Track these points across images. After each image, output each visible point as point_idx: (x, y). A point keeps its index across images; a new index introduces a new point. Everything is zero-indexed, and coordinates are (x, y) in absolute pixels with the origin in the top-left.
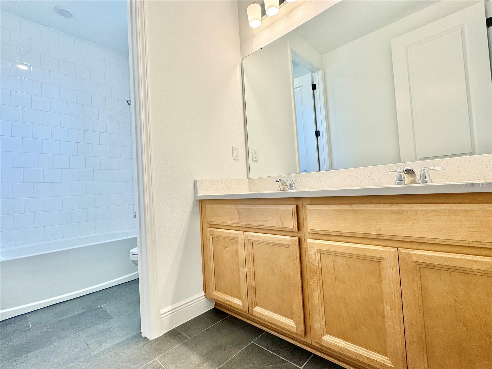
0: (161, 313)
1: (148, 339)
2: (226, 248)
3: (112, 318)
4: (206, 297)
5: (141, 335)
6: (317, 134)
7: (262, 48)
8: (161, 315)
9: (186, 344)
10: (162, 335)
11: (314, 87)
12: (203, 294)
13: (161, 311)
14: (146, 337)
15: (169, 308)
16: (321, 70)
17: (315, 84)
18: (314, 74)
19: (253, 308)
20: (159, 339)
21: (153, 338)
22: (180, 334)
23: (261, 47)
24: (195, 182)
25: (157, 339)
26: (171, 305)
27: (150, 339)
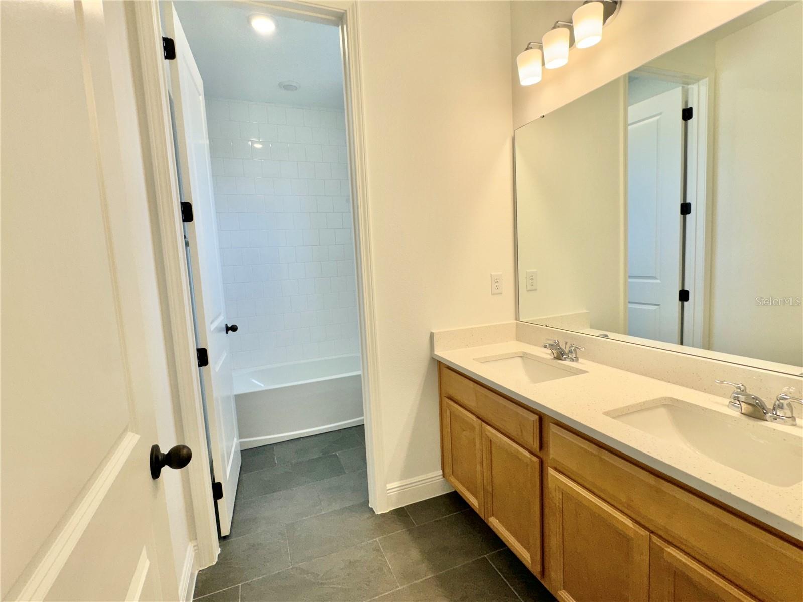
0: (388, 488)
1: (374, 512)
2: (464, 431)
3: (345, 473)
4: (444, 477)
5: (368, 505)
6: (685, 209)
7: (543, 117)
8: (388, 490)
9: (410, 531)
10: (389, 512)
11: (687, 114)
12: (441, 472)
13: (388, 485)
14: (372, 508)
15: (397, 484)
16: (707, 79)
17: (691, 109)
18: (690, 86)
19: (488, 517)
20: (384, 516)
21: (379, 513)
22: (407, 516)
23: (542, 115)
24: (432, 336)
25: (383, 515)
26: (401, 479)
27: (377, 513)
